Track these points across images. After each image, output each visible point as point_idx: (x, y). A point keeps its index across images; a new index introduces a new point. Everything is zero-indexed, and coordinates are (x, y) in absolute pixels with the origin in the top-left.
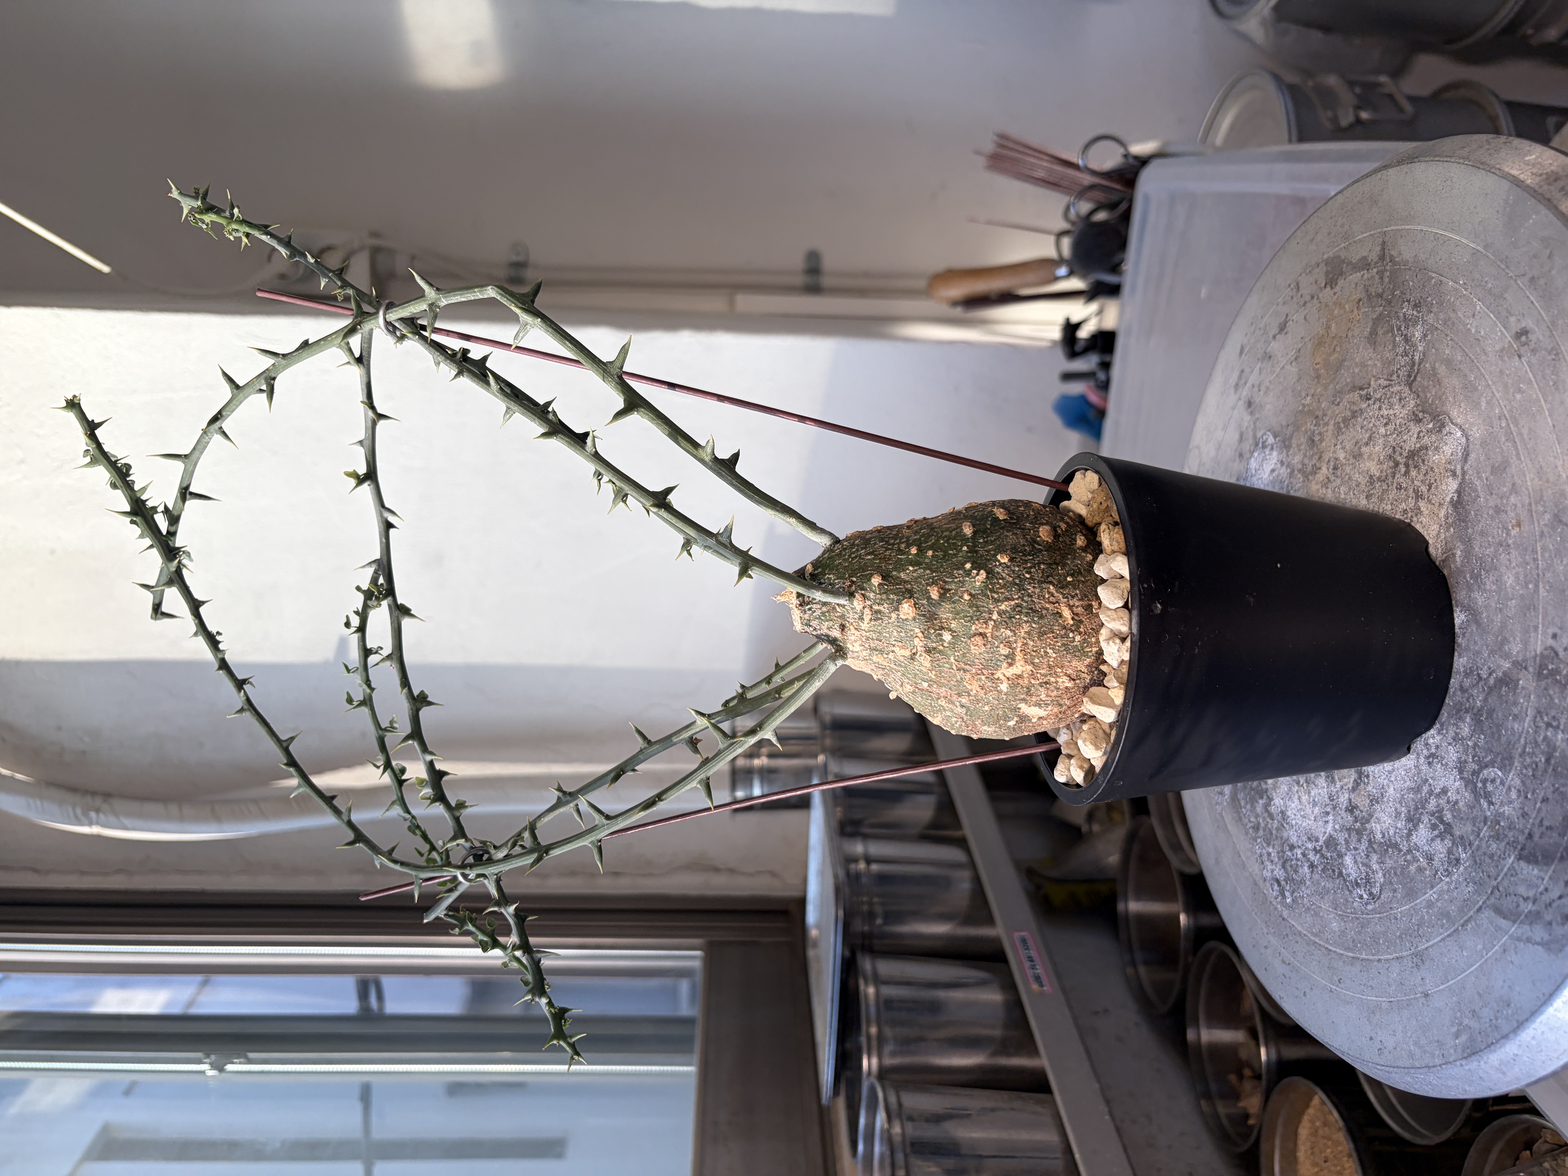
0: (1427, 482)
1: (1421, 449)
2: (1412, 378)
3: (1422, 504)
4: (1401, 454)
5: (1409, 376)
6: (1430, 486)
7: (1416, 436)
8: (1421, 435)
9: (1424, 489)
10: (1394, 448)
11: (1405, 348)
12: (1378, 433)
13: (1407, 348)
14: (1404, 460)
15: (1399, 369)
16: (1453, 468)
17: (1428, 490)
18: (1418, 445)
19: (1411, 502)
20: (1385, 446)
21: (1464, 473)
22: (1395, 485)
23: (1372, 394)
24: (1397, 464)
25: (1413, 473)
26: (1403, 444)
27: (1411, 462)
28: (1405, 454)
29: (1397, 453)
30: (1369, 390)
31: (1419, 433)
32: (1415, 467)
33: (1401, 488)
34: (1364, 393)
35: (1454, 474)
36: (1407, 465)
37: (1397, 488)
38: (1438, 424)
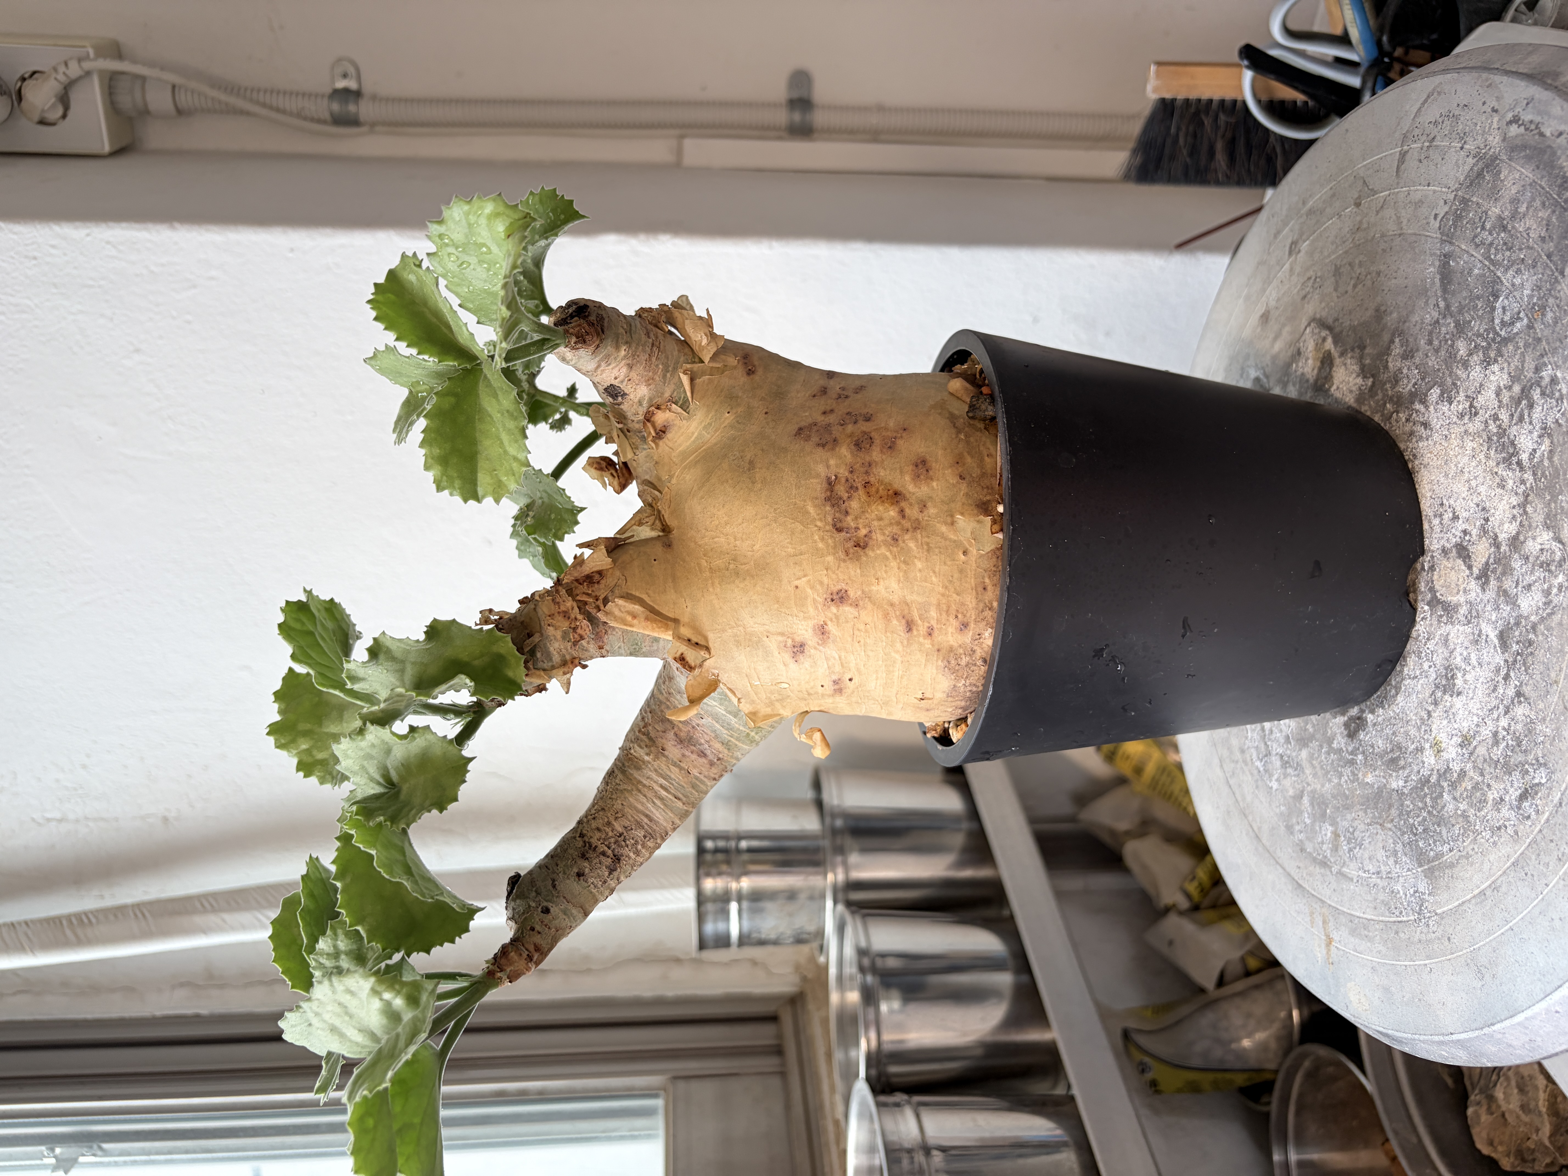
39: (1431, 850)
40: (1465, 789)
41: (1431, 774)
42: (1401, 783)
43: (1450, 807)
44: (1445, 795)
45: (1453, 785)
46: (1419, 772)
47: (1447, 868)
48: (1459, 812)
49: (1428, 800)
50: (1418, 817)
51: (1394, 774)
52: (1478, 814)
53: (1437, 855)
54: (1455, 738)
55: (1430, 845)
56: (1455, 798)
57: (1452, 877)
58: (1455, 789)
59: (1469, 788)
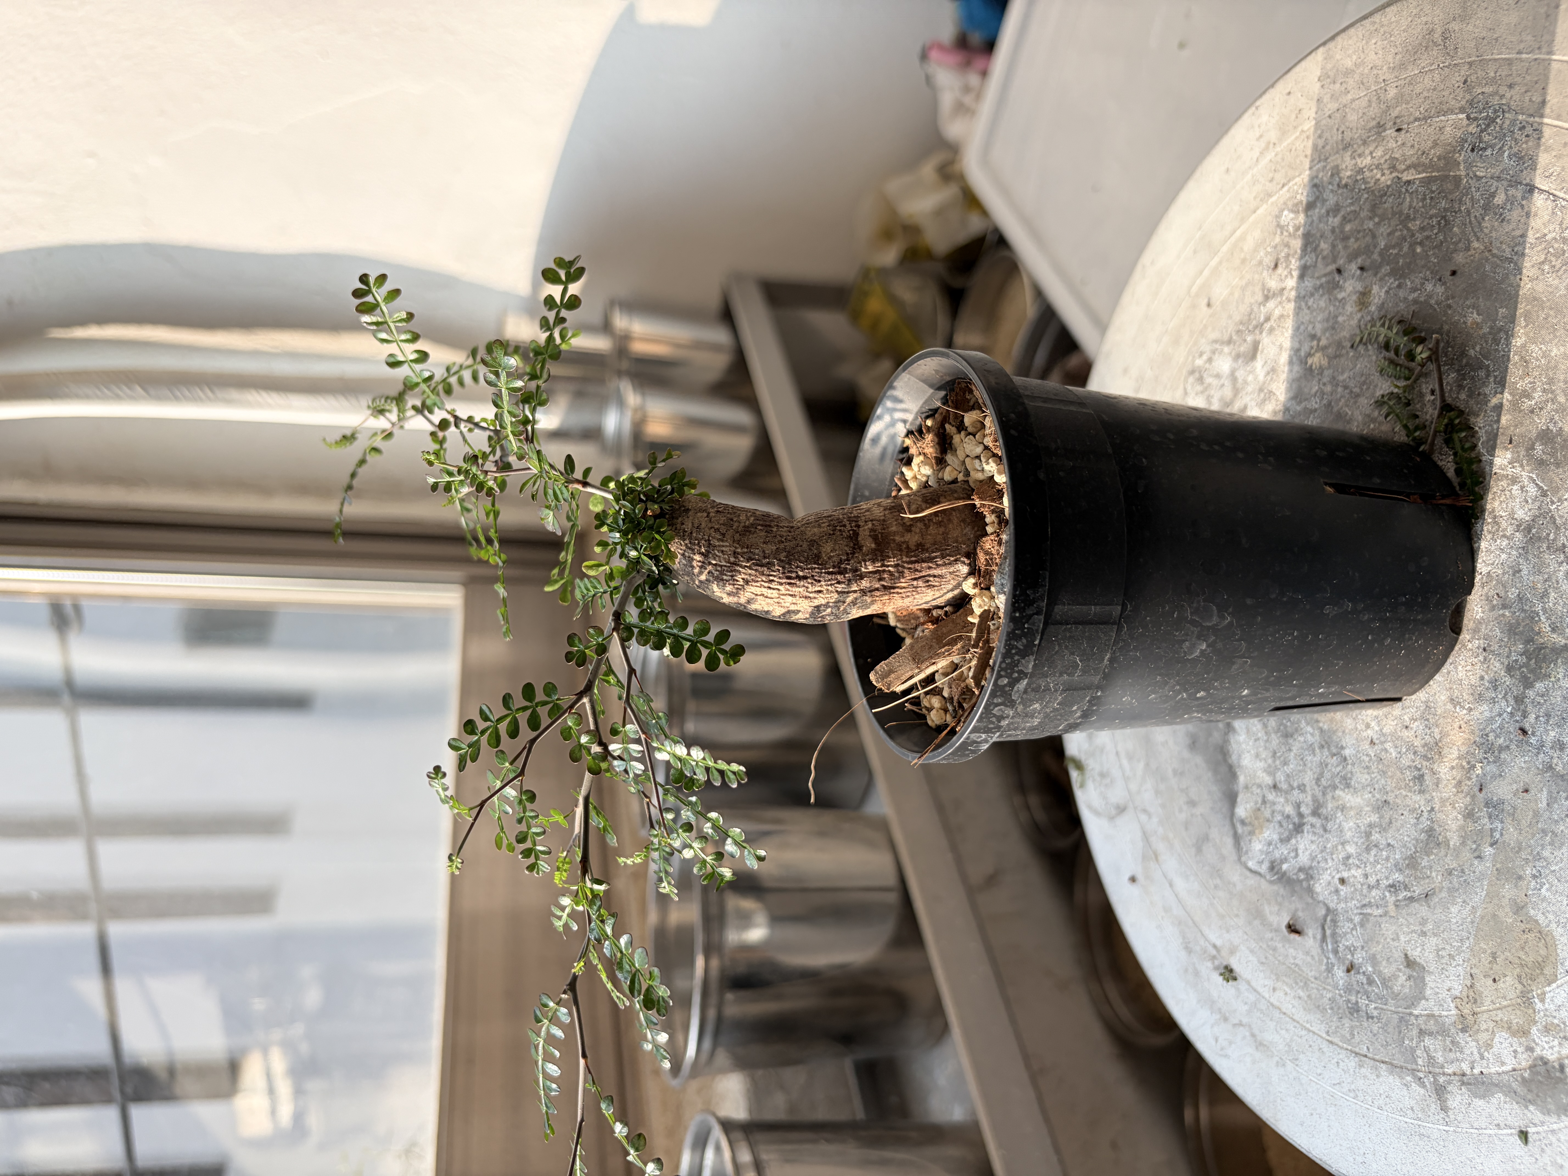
0: (1268, 806)
1: (1288, 839)
2: (1329, 918)
3: (1268, 780)
4: (1312, 826)
5: (1334, 921)
6: (1264, 802)
7: (1300, 852)
8: (1293, 854)
9: (1271, 797)
10: (1325, 830)
11: (1353, 955)
12: (1356, 844)
13: (1349, 957)
14: (1305, 820)
15: (1352, 929)
16: (1245, 828)
17: (1264, 796)
18: (1293, 841)
19: (1280, 777)
20: (1341, 829)
21: (1233, 826)
22: (1308, 788)
23: (1387, 894)
24: (1315, 813)
25: (1289, 810)
26: (1313, 838)
27: (1296, 820)
28: (1306, 828)
29: (1318, 825)
30: (1393, 898)
31: (1297, 856)
32: (1288, 817)
33: (1299, 787)
34: (1403, 895)
35: (1243, 822)
36: (1301, 815)
37: (1304, 785)
38: (1276, 870)
39: (1433, 192)
40: (1357, 239)
41: (1385, 276)
42: (1429, 287)
43: (1384, 230)
44: (1382, 244)
45: (1367, 251)
46: (1399, 286)
47: (1424, 165)
48: (1377, 220)
49: (1405, 249)
50: (1428, 237)
51: (1433, 302)
52: (1358, 209)
53: (1429, 183)
54: (1340, 296)
55: (1432, 198)
56: (1374, 236)
57: (1424, 153)
58: (1367, 246)
59: (1352, 240)
